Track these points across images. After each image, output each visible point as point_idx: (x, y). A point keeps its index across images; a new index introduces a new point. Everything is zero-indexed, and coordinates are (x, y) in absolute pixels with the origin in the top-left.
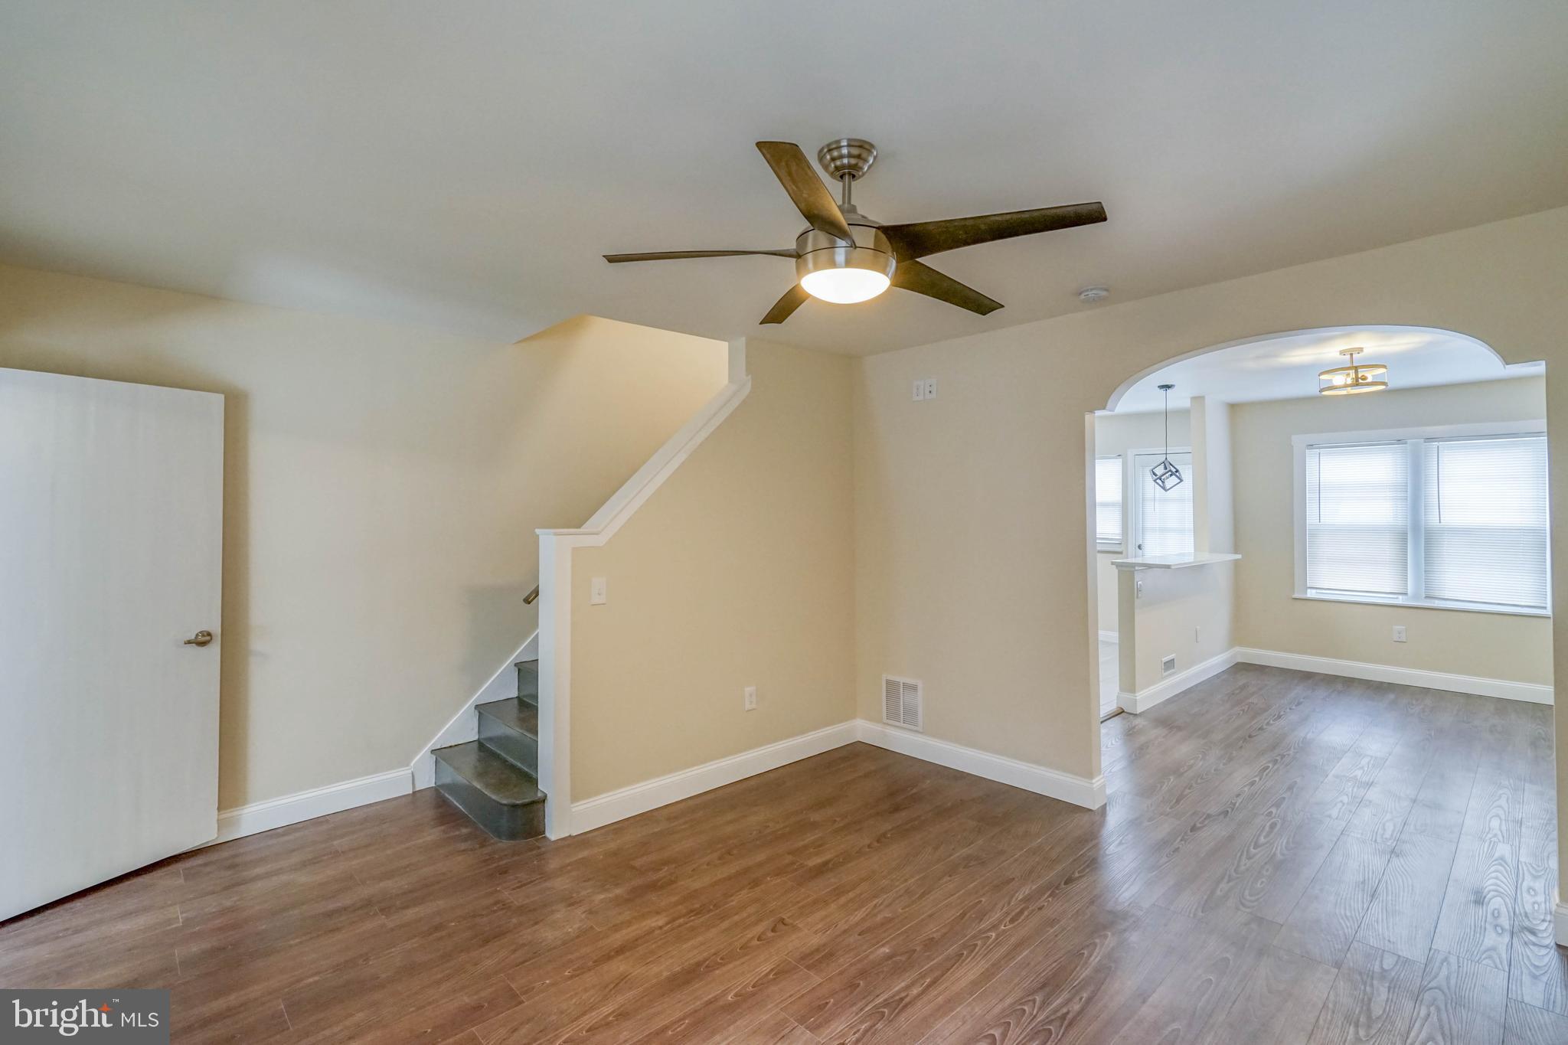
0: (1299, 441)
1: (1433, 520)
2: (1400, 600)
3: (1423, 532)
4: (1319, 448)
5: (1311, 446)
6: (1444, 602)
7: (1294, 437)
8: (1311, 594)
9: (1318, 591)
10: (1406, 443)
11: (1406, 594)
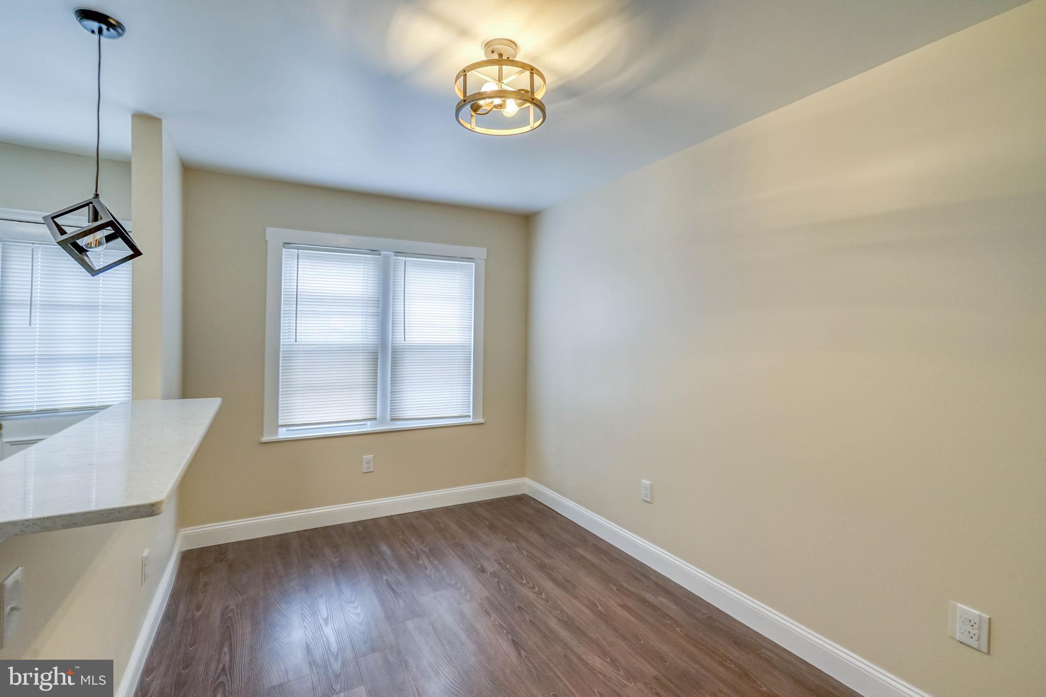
0: (274, 235)
1: (399, 339)
2: (369, 427)
3: (390, 351)
4: (298, 249)
5: (286, 244)
6: (404, 422)
7: (269, 231)
8: (283, 434)
9: (291, 428)
10: (380, 255)
11: (375, 419)
